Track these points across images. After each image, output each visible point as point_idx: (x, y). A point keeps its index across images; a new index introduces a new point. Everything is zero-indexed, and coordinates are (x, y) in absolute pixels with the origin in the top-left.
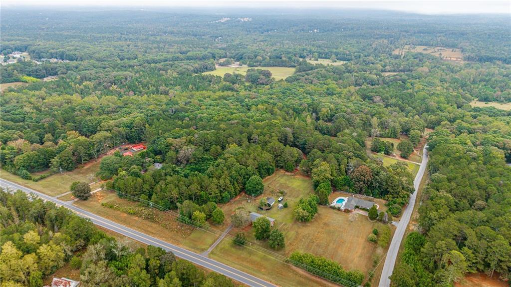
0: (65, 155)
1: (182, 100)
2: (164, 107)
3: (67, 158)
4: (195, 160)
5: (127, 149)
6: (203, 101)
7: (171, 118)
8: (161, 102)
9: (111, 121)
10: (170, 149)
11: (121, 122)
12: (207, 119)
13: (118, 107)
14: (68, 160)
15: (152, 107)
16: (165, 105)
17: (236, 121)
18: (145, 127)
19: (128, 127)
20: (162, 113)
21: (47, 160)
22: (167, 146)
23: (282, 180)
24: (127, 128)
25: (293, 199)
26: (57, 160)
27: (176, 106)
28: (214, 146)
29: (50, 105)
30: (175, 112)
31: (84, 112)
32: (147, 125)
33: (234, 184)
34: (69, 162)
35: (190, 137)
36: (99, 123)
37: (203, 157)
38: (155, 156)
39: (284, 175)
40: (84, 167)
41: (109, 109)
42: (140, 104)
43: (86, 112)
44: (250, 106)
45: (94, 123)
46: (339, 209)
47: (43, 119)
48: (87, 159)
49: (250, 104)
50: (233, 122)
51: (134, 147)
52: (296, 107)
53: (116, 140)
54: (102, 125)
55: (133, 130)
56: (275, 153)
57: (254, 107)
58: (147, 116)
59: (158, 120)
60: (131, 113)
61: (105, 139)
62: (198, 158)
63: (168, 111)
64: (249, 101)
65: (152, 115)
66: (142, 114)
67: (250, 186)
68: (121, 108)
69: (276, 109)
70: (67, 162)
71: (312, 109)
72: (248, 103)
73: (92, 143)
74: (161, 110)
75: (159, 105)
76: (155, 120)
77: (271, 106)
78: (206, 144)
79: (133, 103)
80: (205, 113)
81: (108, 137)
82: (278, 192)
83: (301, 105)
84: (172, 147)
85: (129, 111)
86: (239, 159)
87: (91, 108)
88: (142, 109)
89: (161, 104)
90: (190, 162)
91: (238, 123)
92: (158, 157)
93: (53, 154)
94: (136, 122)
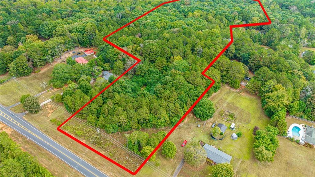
0: (20, 61)
1: (128, 5)
2: (112, 12)
3: (22, 64)
4: (142, 73)
5: (79, 53)
6: (145, 7)
7: (118, 23)
8: (110, 7)
9: (66, 26)
10: (117, 58)
11: (74, 27)
12: (150, 26)
13: (74, 11)
14: (24, 66)
15: (102, 12)
16: (113, 11)
17: (178, 29)
18: (95, 33)
19: (81, 32)
20: (110, 18)
21: (5, 65)
22: (115, 55)
23: (229, 99)
24: (79, 33)
25: (245, 125)
26: (14, 66)
27: (123, 12)
28: (159, 57)
29: (18, 7)
30: (122, 18)
31: (45, 14)
32: (97, 31)
33: (183, 107)
34: (24, 67)
35: (136, 45)
36: (54, 27)
37: (149, 70)
38: (104, 64)
39: (230, 92)
40: (40, 71)
41: (66, 12)
42: (92, 9)
43: (46, 15)
44: (187, 12)
45: (50, 28)
46: (298, 142)
47: (9, 21)
48: (42, 64)
49: (186, 10)
50: (175, 30)
51: (86, 51)
52: (228, 14)
53: (69, 45)
54: (57, 29)
55: (85, 35)
56: (222, 68)
57: (191, 14)
58: (98, 21)
59: (107, 25)
60: (83, 18)
61: (58, 45)
62: (144, 71)
63: (115, 17)
64: (185, 8)
65: (102, 21)
66: (93, 20)
67: (201, 110)
68: (76, 11)
69: (210, 17)
70: (22, 68)
71: (242, 17)
72: (184, 9)
73: (46, 49)
74: (110, 15)
75: (108, 10)
76: (104, 26)
77: (205, 13)
78: (151, 54)
79: (86, 8)
80: (148, 20)
81: (61, 43)
82: (227, 115)
83: (232, 12)
84: (119, 56)
85: (82, 16)
86: (187, 76)
87: (51, 11)
88: (93, 14)
89: (111, 9)
90: (136, 73)
91: (179, 31)
92: (107, 65)
93: (11, 59)
94: (87, 28)
